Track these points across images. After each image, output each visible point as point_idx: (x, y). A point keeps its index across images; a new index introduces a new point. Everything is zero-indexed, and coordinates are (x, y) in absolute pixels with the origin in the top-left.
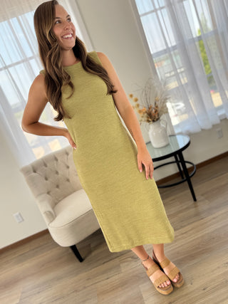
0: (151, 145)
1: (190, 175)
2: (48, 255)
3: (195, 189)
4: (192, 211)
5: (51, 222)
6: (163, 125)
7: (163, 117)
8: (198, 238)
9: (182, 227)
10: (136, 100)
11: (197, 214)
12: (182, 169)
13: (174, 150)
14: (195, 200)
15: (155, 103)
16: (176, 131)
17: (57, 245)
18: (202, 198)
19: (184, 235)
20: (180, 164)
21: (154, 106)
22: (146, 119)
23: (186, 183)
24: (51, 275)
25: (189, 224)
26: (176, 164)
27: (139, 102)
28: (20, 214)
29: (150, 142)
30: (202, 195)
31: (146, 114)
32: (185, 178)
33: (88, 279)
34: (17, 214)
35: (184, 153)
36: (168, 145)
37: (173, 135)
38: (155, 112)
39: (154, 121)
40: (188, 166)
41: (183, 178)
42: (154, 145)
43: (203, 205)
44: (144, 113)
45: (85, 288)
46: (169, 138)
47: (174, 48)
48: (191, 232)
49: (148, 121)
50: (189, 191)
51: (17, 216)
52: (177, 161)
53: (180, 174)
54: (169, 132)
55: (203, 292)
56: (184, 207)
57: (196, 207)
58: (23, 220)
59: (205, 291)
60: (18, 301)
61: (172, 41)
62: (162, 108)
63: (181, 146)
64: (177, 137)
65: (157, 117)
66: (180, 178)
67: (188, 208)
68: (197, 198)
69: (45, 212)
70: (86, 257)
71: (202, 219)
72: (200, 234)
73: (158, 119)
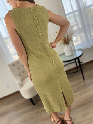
0: (65, 55)
1: (82, 68)
2: (19, 102)
3: (84, 74)
4: (83, 84)
5: (21, 88)
6: (70, 45)
8: (86, 96)
9: (78, 91)
11: (85, 85)
13: (75, 57)
14: (84, 79)
15: (67, 36)
16: (76, 49)
17: (23, 98)
18: (87, 78)
19: (80, 95)
20: (78, 63)
21: (67, 37)
22: (63, 43)
23: (80, 71)
24: (21, 111)
25: (81, 90)
26: (75, 63)
28: (7, 84)
30: (87, 77)
31: (63, 41)
33: (38, 113)
34: (6, 84)
36: (72, 55)
37: (74, 51)
38: (67, 40)
39: (67, 44)
40: (81, 64)
41: (78, 69)
43: (87, 81)
44: (62, 40)
45: (36, 117)
47: (76, 11)
48: (83, 93)
49: (64, 44)
50: (81, 75)
53: (77, 67)
54: (73, 49)
55: (89, 121)
56: (79, 82)
57: (84, 82)
58: (9, 86)
60: (6, 122)
61: (75, 8)
62: (71, 38)
63: (78, 56)
65: (68, 42)
66: (77, 69)
67: (81, 83)
68: (85, 78)
69: (18, 84)
70: (36, 103)
71: (87, 87)
72: (87, 95)
73: (69, 43)
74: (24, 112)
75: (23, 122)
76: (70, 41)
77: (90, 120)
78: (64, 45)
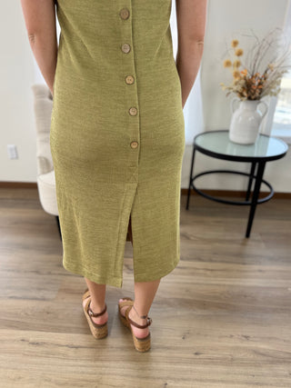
0: (228, 136)
1: (259, 201)
2: (26, 214)
3: (255, 221)
4: (235, 247)
6: (260, 110)
7: (266, 99)
8: (224, 285)
9: (211, 261)
10: (240, 54)
12: (253, 189)
13: (256, 153)
14: (248, 235)
15: (266, 72)
17: (39, 206)
18: (259, 238)
19: (208, 273)
20: (254, 181)
21: (261, 74)
22: (239, 88)
23: (248, 209)
25: (222, 262)
26: (247, 179)
27: (242, 59)
28: (16, 149)
29: (227, 131)
30: (261, 234)
31: (243, 82)
32: (250, 201)
34: (12, 146)
35: (269, 165)
36: (250, 145)
37: (266, 136)
39: (249, 98)
40: (264, 188)
41: (247, 200)
42: (232, 136)
43: (255, 247)
45: (49, 273)
46: (258, 136)
48: (219, 273)
49: (242, 95)
50: (246, 221)
51: (11, 149)
52: (251, 176)
53: (246, 194)
54: (263, 129)
55: (193, 356)
56: (228, 238)
57: (244, 244)
58: (17, 158)
59: (198, 357)
62: (273, 82)
63: (269, 154)
64: (271, 140)
67: (232, 241)
68: (252, 234)
69: (40, 158)
71: (244, 264)
72: (229, 282)
73: (257, 99)
74: (26, 247)
75: (9, 271)
76: (266, 94)
77: (196, 354)
78: (238, 99)
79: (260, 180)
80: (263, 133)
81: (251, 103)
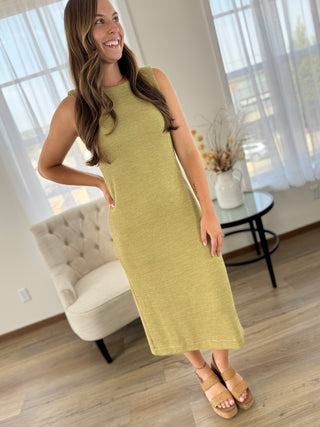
0: (218, 204)
1: (270, 250)
2: (62, 350)
3: (275, 269)
4: (269, 301)
5: (70, 304)
6: (236, 176)
7: (237, 166)
8: (276, 341)
9: (254, 323)
10: (201, 139)
11: (277, 307)
12: (259, 240)
13: (249, 213)
14: (275, 286)
15: (227, 145)
16: (255, 186)
17: (75, 337)
18: (285, 284)
19: (258, 335)
20: (257, 233)
21: (224, 149)
22: (213, 167)
23: (264, 261)
24: (67, 379)
25: (264, 320)
26: (250, 234)
27: (204, 142)
28: (26, 290)
29: (216, 200)
30: (285, 279)
31: (213, 160)
32: (262, 254)
33: (119, 388)
34: (22, 289)
35: (264, 218)
36: (240, 206)
37: (250, 192)
38: (227, 158)
39: (223, 170)
40: (268, 236)
41: (259, 253)
42: (223, 204)
43: (285, 294)
44: (210, 159)
45: (113, 400)
46: (243, 196)
47: (259, 66)
48: (267, 331)
49: (216, 170)
50: (267, 272)
51: (22, 293)
52: (252, 229)
53: (255, 247)
54: (244, 188)
55: (280, 418)
56: (259, 295)
57: (275, 295)
58: (31, 298)
59: (283, 417)
60: (18, 413)
61: (257, 58)
62: (237, 152)
63: (260, 209)
64: (256, 195)
65: (228, 166)
66: (255, 252)
67: (264, 297)
68: (278, 283)
69: (63, 291)
70: (116, 356)
71: (284, 313)
73: (230, 168)
74: (76, 385)
75: (72, 415)
76: (235, 162)
77: (281, 415)
78: (215, 173)
79: (262, 231)
80: (246, 190)
81: (226, 174)
